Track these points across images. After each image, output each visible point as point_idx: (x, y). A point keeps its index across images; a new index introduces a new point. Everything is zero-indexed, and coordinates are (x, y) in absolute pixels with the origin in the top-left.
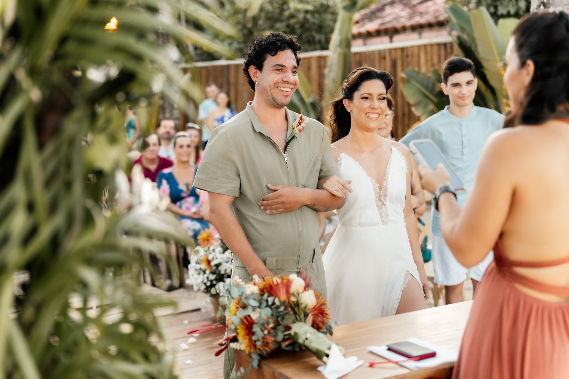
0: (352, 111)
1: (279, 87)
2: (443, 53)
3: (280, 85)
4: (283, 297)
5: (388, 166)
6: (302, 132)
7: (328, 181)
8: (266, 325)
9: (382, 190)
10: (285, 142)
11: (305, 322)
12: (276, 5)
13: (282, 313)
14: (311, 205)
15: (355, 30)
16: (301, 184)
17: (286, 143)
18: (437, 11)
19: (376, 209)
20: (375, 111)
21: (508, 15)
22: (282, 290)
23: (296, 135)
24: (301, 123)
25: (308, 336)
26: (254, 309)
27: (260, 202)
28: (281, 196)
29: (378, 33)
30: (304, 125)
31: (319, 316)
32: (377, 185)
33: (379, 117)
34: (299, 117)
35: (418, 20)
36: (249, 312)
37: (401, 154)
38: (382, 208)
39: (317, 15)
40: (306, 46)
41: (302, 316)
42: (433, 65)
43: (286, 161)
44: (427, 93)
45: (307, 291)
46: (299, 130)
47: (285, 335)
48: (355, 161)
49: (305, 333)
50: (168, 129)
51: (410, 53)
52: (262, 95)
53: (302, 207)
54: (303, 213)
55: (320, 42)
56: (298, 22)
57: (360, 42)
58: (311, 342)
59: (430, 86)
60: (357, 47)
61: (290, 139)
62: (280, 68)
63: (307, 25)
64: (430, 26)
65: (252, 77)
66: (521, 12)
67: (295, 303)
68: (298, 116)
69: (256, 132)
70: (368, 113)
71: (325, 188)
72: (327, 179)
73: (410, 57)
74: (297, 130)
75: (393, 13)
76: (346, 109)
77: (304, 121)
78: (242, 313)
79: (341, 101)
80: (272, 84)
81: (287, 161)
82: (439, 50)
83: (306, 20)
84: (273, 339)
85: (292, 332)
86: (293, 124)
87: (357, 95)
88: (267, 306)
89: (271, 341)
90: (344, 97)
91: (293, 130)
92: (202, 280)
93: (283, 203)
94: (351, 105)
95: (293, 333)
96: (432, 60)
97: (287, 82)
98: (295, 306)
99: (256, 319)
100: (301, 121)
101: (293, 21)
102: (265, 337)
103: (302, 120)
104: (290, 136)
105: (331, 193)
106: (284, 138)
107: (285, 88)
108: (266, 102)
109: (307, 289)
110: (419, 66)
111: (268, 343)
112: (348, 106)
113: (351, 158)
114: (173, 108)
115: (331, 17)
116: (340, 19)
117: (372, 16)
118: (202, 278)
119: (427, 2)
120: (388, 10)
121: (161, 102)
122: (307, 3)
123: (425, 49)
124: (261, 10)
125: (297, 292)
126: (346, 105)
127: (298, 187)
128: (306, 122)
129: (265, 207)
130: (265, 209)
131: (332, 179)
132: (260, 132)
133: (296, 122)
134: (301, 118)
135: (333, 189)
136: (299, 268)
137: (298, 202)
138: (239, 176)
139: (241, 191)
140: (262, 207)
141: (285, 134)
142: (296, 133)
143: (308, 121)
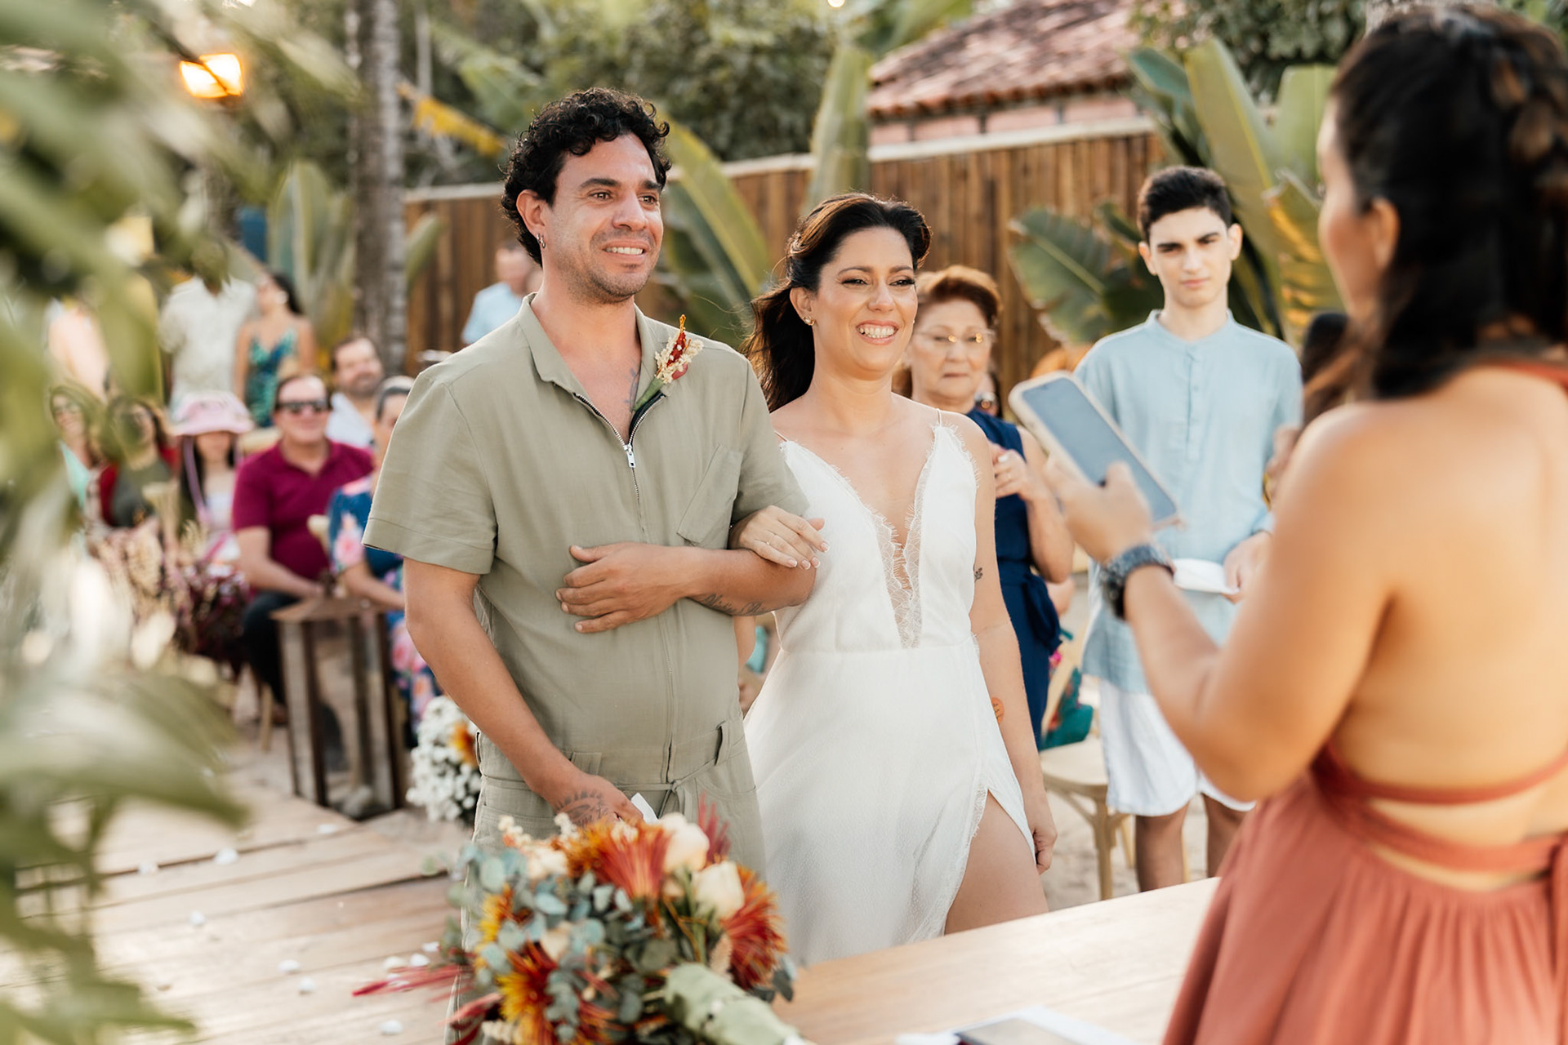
0: (815, 322)
2: (1121, 162)
4: (643, 885)
5: (922, 475)
6: (683, 380)
7: (752, 526)
8: (588, 972)
9: (906, 546)
10: (632, 411)
11: (708, 960)
12: (674, 32)
13: (636, 937)
14: (705, 598)
15: (884, 100)
16: (678, 535)
17: (634, 413)
18: (1104, 49)
19: (886, 599)
20: (881, 318)
21: (1299, 59)
22: (638, 865)
23: (664, 390)
24: (681, 352)
25: (716, 1007)
26: (551, 922)
27: (560, 590)
28: (612, 573)
29: (949, 108)
30: (689, 361)
31: (751, 941)
32: (891, 532)
33: (894, 334)
34: (675, 336)
35: (1054, 73)
36: (537, 931)
37: (963, 448)
38: (905, 597)
39: (783, 60)
40: (754, 144)
41: (699, 942)
42: (1094, 195)
43: (632, 464)
44: (1079, 272)
45: (715, 865)
46: (673, 375)
47: (647, 1004)
48: (825, 463)
49: (707, 998)
50: (360, 367)
51: (1033, 162)
52: (561, 275)
53: (679, 604)
54: (682, 623)
55: (791, 132)
56: (735, 78)
57: (898, 132)
58: (722, 1028)
60: (889, 146)
61: (645, 400)
62: (606, 190)
63: (757, 87)
64: (1087, 89)
65: (529, 224)
66: (1332, 50)
67: (680, 902)
68: (673, 332)
69: (542, 381)
70: (863, 324)
71: (746, 545)
72: (751, 519)
73: (1033, 174)
74: (667, 374)
75: (987, 55)
76: (800, 315)
77: (689, 349)
78: (515, 937)
79: (786, 293)
80: (587, 240)
81: (634, 467)
82: (1112, 155)
83: (754, 72)
84: (608, 1015)
85: (667, 994)
86: (656, 358)
87: (829, 275)
88: (594, 914)
89: (604, 1022)
90: (793, 281)
91: (657, 374)
92: (449, 793)
93: (619, 593)
94: (814, 304)
95: (669, 998)
96: (1092, 180)
97: (629, 230)
98: (680, 913)
99: (561, 956)
100: (679, 347)
101: (718, 75)
102: (585, 1010)
103: (683, 346)
104: (648, 392)
105: (764, 559)
106: (627, 396)
107: (624, 247)
108: (574, 291)
109: (717, 858)
110: (1058, 201)
111: (594, 1028)
112: (804, 308)
113: (815, 453)
114: (388, 310)
115: (817, 63)
116: (838, 67)
117: (930, 64)
118: (451, 785)
119: (1081, 25)
120: (976, 47)
121: (354, 294)
122: (757, 25)
123: (1074, 152)
124: (634, 44)
125: (686, 870)
126: (799, 307)
127: (667, 544)
128: (695, 350)
129: (571, 606)
130: (571, 612)
131: (762, 516)
132: (553, 383)
133: (664, 350)
134: (679, 338)
135: (768, 543)
136: (671, 780)
137: (663, 587)
138: (493, 513)
139: (500, 555)
140: (565, 607)
141: (630, 384)
142: (664, 382)
143: (701, 349)
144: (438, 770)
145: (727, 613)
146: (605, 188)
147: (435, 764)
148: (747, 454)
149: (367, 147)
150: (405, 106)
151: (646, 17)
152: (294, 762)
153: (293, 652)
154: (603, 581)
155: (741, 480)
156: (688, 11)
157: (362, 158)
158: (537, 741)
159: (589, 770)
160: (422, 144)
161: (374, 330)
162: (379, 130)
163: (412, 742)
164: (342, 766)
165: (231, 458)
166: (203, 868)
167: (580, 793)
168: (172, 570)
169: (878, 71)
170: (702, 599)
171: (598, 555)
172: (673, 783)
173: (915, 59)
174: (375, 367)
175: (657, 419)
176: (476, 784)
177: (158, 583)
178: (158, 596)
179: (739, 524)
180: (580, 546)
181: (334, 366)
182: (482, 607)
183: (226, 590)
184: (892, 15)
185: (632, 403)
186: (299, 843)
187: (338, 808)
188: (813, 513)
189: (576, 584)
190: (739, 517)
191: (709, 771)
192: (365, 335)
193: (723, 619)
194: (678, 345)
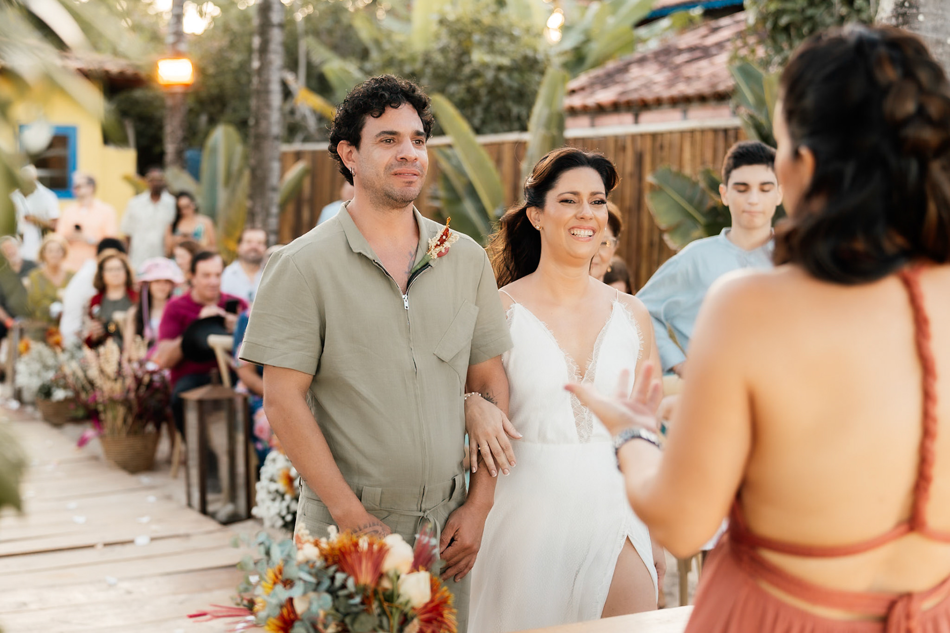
0: (543, 228)
2: (721, 144)
4: (366, 578)
5: (600, 334)
9: (585, 378)
12: (452, 56)
13: (355, 609)
15: (577, 101)
16: (434, 354)
17: (411, 275)
18: (714, 75)
19: (570, 412)
20: (585, 224)
22: (364, 563)
23: (431, 263)
24: (445, 240)
29: (616, 108)
31: (432, 625)
32: (575, 368)
33: (593, 235)
34: (442, 230)
35: (682, 89)
37: (631, 316)
38: (583, 412)
39: (516, 75)
40: (497, 124)
41: (394, 620)
42: (703, 163)
43: (407, 307)
44: (691, 210)
45: (417, 572)
46: (438, 254)
48: (538, 320)
50: (254, 245)
51: (666, 143)
55: (519, 118)
56: (485, 85)
57: (584, 121)
59: (698, 197)
60: (577, 129)
62: (391, 138)
63: (499, 90)
64: (702, 99)
65: (345, 162)
67: (388, 593)
68: (441, 228)
69: (354, 252)
70: (573, 228)
73: (666, 150)
74: (434, 253)
75: (642, 76)
76: (533, 224)
77: (450, 239)
79: (523, 211)
82: (715, 139)
83: (497, 81)
86: (429, 242)
87: (551, 197)
88: (330, 589)
90: (528, 203)
91: (428, 252)
92: (277, 511)
94: (542, 217)
96: (702, 155)
98: (387, 600)
100: (444, 237)
101: (476, 83)
104: (421, 263)
108: (374, 202)
110: (681, 165)
112: (535, 220)
113: (531, 312)
114: (268, 215)
115: (536, 77)
116: (547, 80)
117: (607, 80)
118: (278, 507)
119: (701, 60)
120: (635, 71)
121: (248, 204)
122: (502, 53)
123: (692, 137)
124: (427, 62)
125: (396, 573)
126: (532, 219)
128: (454, 240)
132: (360, 253)
133: (434, 238)
134: (445, 231)
136: (423, 509)
141: (409, 262)
142: (432, 258)
143: (458, 240)
144: (271, 496)
146: (390, 136)
147: (269, 492)
149: (261, 116)
150: (287, 93)
151: (436, 46)
152: (189, 485)
153: (192, 418)
155: (476, 323)
156: (460, 43)
157: (257, 123)
160: (298, 117)
162: (268, 106)
164: (217, 489)
166: (128, 547)
168: (125, 364)
169: (574, 84)
172: (424, 512)
173: (597, 77)
175: (426, 281)
176: (294, 506)
177: (116, 372)
178: (116, 380)
183: (156, 378)
184: (586, 50)
185: (411, 268)
186: (187, 536)
187: (213, 516)
191: (445, 505)
194: (444, 235)
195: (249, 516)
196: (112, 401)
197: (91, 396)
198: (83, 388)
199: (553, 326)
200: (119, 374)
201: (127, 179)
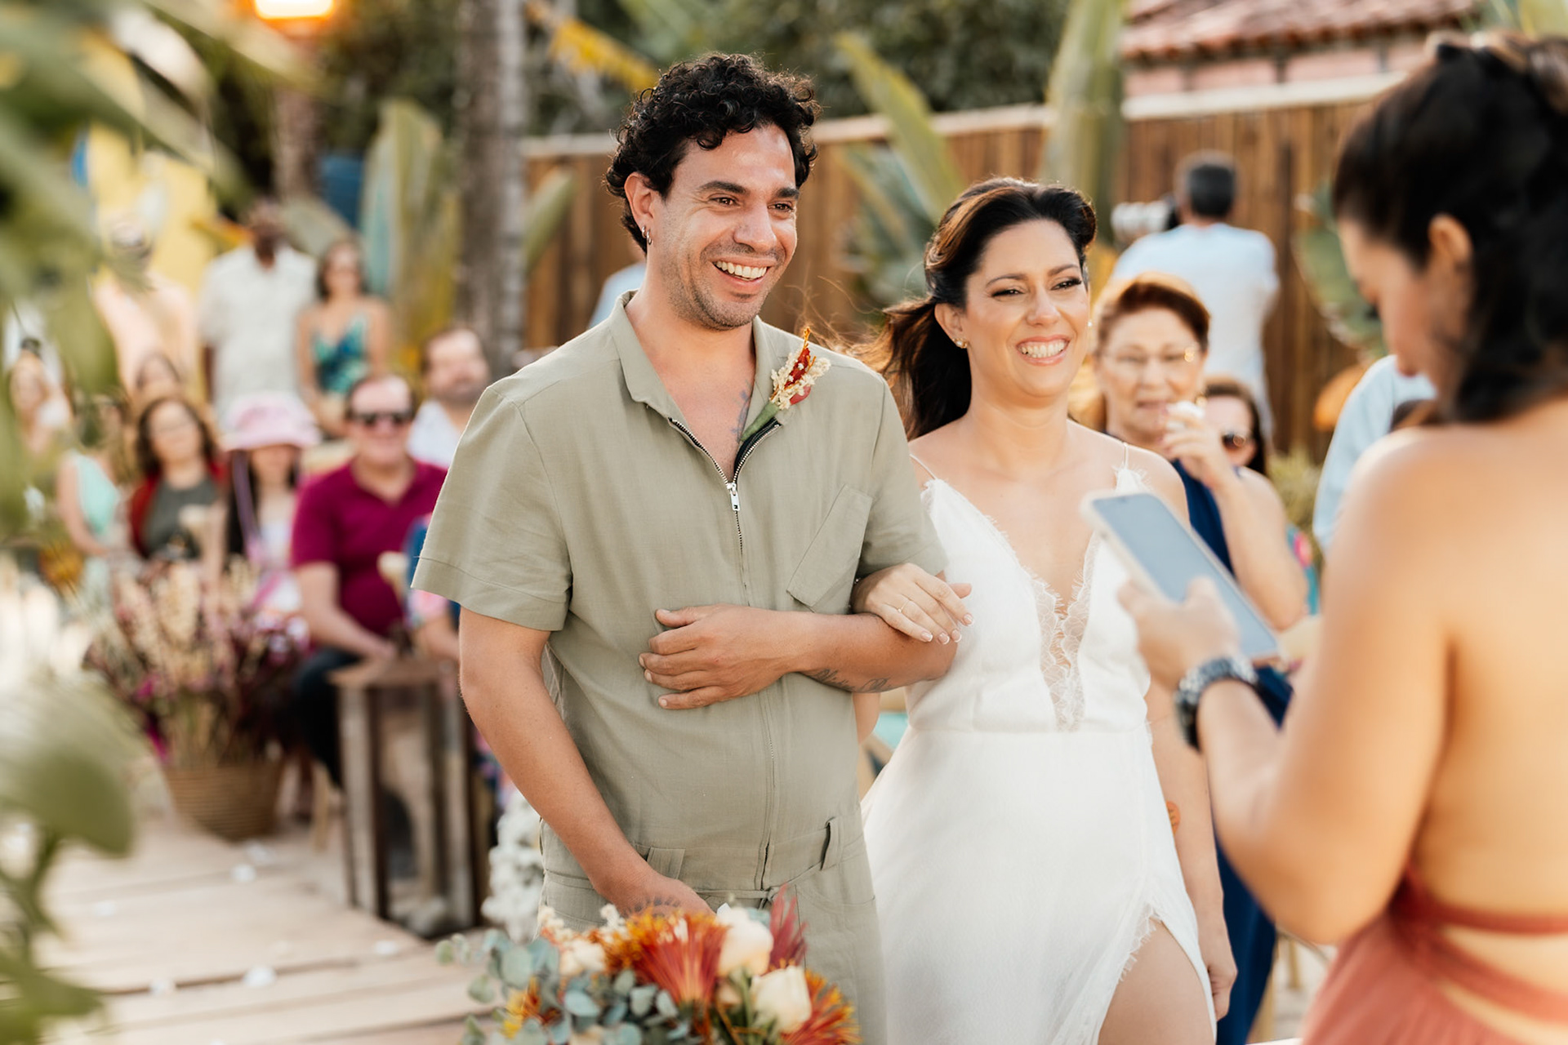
0: (970, 343)
1: (722, 261)
3: (725, 255)
4: (692, 988)
6: (805, 405)
7: (883, 586)
9: (1069, 617)
10: (739, 440)
14: (818, 673)
16: (787, 592)
17: (741, 443)
20: (1045, 333)
22: (687, 964)
23: (780, 418)
24: (803, 372)
26: (581, 1025)
27: (642, 655)
28: (704, 642)
29: (1237, 50)
30: (812, 382)
32: (1054, 599)
33: (1066, 348)
34: (797, 350)
35: (1374, 9)
36: (564, 1035)
38: (1061, 674)
43: (736, 507)
45: (779, 970)
46: (791, 400)
48: (979, 512)
52: (664, 280)
53: (784, 680)
54: (787, 699)
55: (1029, 75)
57: (1169, 79)
60: (1154, 99)
61: (756, 428)
62: (730, 195)
63: (988, 18)
64: (1417, 29)
65: (636, 213)
67: (735, 1011)
69: (634, 401)
70: (1024, 342)
71: (873, 610)
72: (882, 577)
74: (784, 398)
76: (950, 337)
77: (813, 369)
79: (928, 309)
80: (697, 249)
81: (738, 510)
86: (773, 378)
88: (629, 1017)
90: (934, 297)
91: (772, 397)
93: (712, 666)
94: (964, 322)
97: (750, 249)
98: (734, 1023)
100: (801, 366)
103: (805, 366)
104: (759, 420)
105: (893, 628)
106: (735, 424)
107: (744, 265)
109: (782, 962)
112: (954, 327)
113: (964, 498)
114: (499, 295)
121: (457, 273)
125: (744, 974)
126: (948, 326)
127: (774, 608)
128: (820, 370)
129: (656, 676)
130: (655, 682)
131: (896, 575)
132: (645, 404)
133: (783, 368)
134: (802, 354)
135: (900, 610)
136: (766, 886)
137: (769, 660)
138: (566, 560)
139: (575, 610)
140: (648, 675)
141: (740, 409)
142: (780, 407)
143: (828, 369)
144: (522, 877)
145: (846, 690)
146: (729, 194)
147: (519, 868)
148: (877, 498)
149: (481, 87)
150: (535, 33)
152: (351, 864)
153: (354, 729)
154: (693, 649)
155: (869, 528)
157: (473, 103)
158: (607, 835)
159: (668, 872)
160: (557, 81)
161: (482, 322)
162: (493, 62)
163: (493, 841)
164: (409, 872)
165: (292, 478)
166: (230, 990)
167: (653, 899)
168: (211, 618)
170: (812, 674)
171: (689, 618)
172: (769, 890)
174: (478, 369)
175: (770, 454)
177: (193, 634)
178: (193, 649)
179: (867, 580)
180: (666, 609)
181: (425, 366)
182: (553, 669)
183: (279, 645)
185: (740, 432)
186: (351, 964)
187: (403, 923)
188: (956, 575)
189: (661, 650)
190: (866, 573)
191: (814, 876)
192: (469, 328)
193: (839, 697)
194: (799, 362)
195: (479, 922)
196: (186, 694)
197: (141, 686)
198: (125, 669)
199: (1003, 522)
200: (200, 636)
201: (197, 227)
